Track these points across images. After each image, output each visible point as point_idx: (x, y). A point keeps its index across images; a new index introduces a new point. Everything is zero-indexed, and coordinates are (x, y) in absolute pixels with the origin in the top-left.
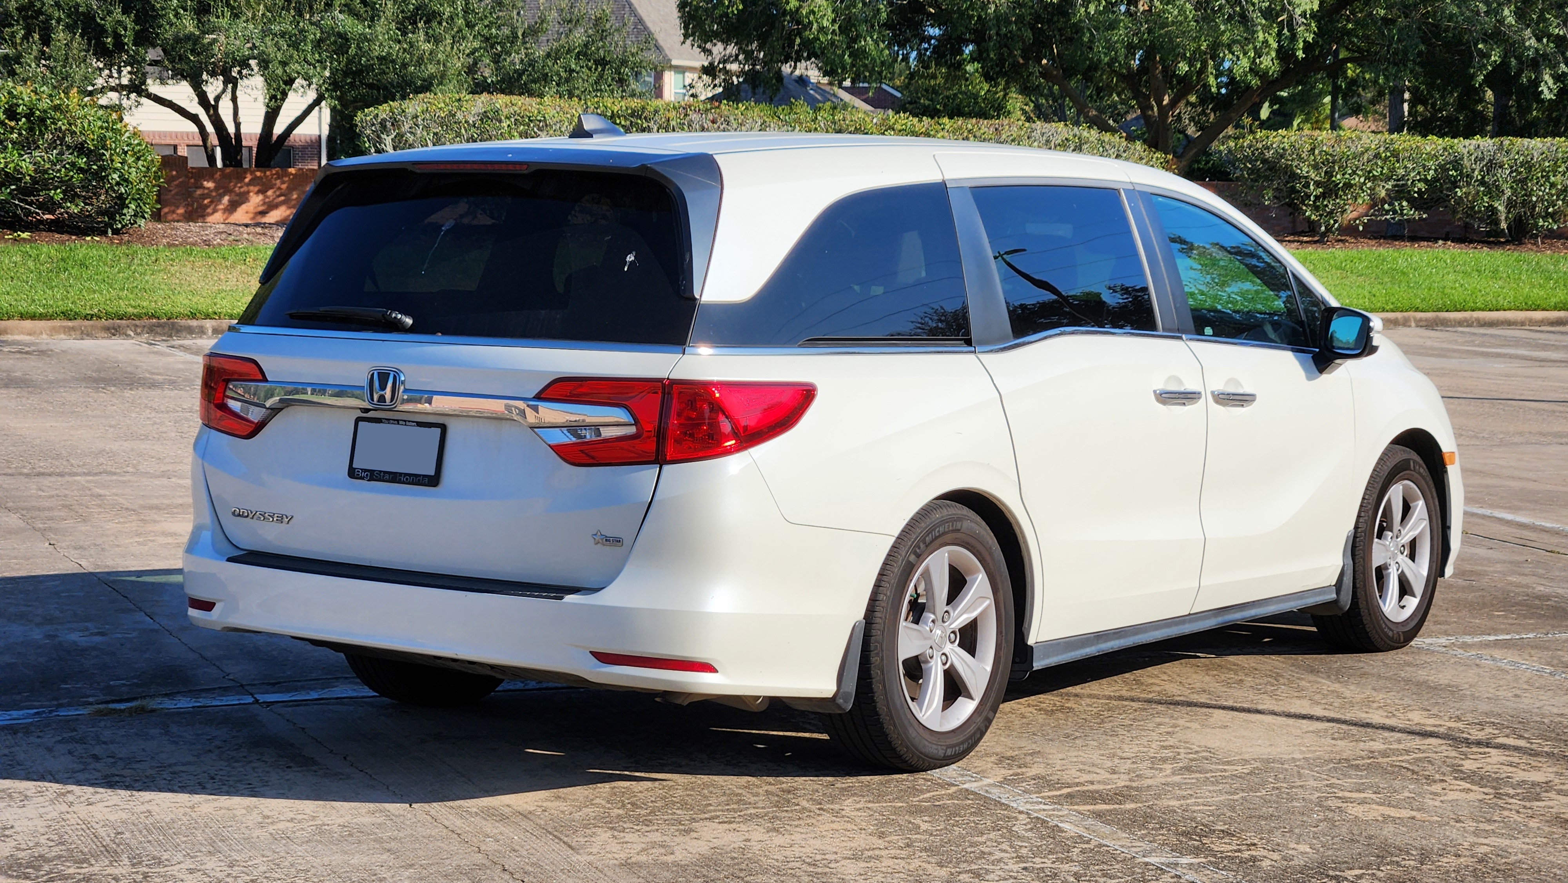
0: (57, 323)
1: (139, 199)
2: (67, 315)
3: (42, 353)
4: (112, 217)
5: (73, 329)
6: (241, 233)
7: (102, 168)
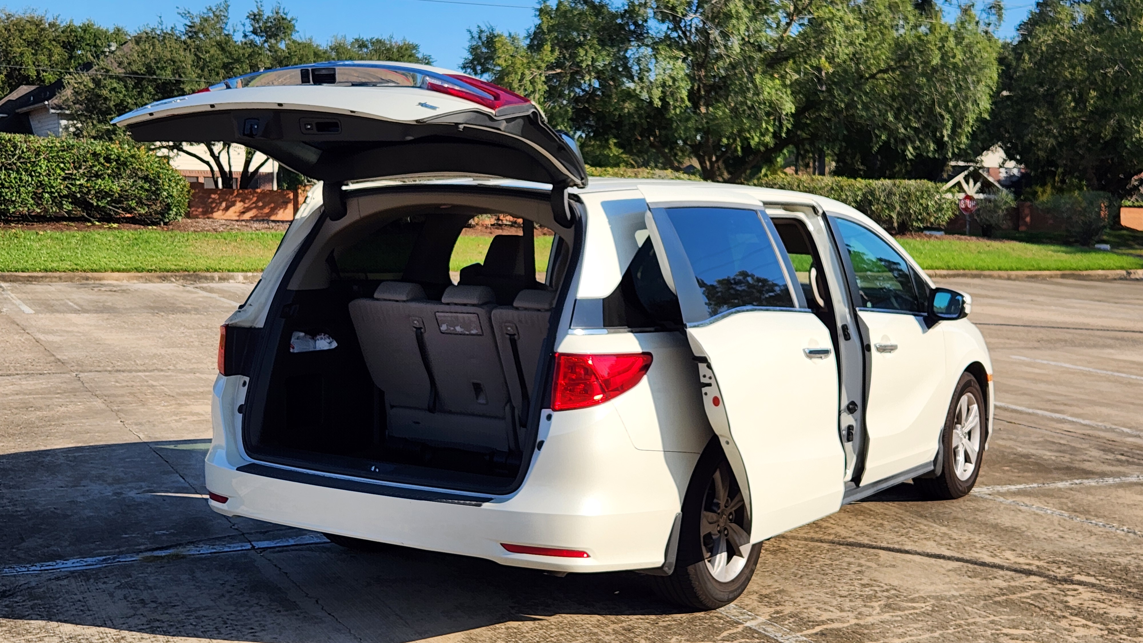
0: (132, 274)
1: (178, 205)
2: (137, 270)
3: (124, 291)
4: (163, 215)
5: (141, 277)
6: (234, 225)
7: (157, 189)
